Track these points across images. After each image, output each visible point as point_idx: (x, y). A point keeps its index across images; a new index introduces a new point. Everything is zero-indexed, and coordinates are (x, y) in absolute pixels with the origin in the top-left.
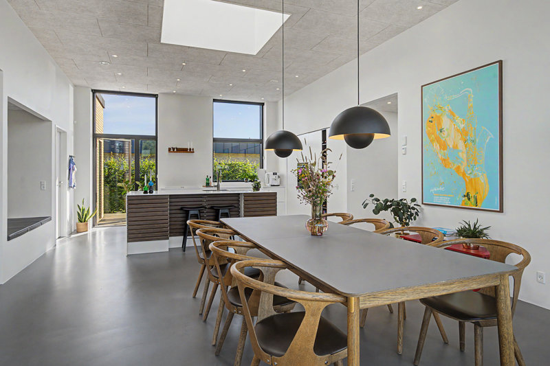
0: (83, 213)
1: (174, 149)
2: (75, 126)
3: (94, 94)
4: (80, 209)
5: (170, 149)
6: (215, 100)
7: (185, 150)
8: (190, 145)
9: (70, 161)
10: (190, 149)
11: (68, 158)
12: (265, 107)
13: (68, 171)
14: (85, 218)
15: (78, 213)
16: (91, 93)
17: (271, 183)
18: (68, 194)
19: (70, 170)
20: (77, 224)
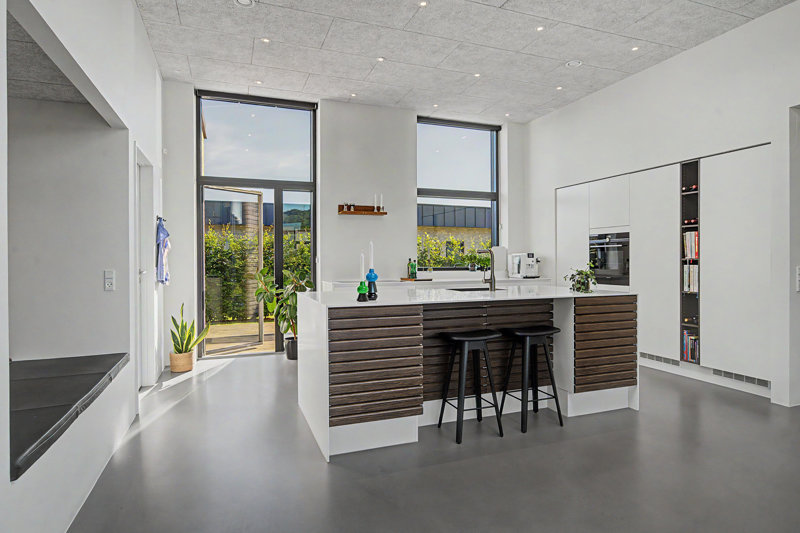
0: (183, 333)
1: (349, 207)
2: (165, 157)
3: (198, 98)
4: (177, 327)
5: (341, 208)
6: (420, 119)
7: (368, 210)
8: (379, 202)
9: (159, 228)
10: (379, 208)
11: (155, 222)
12: (503, 134)
13: (155, 248)
14: (188, 344)
15: (173, 333)
16: (194, 97)
17: (523, 273)
18: (156, 296)
19: (158, 245)
20: (171, 359)
